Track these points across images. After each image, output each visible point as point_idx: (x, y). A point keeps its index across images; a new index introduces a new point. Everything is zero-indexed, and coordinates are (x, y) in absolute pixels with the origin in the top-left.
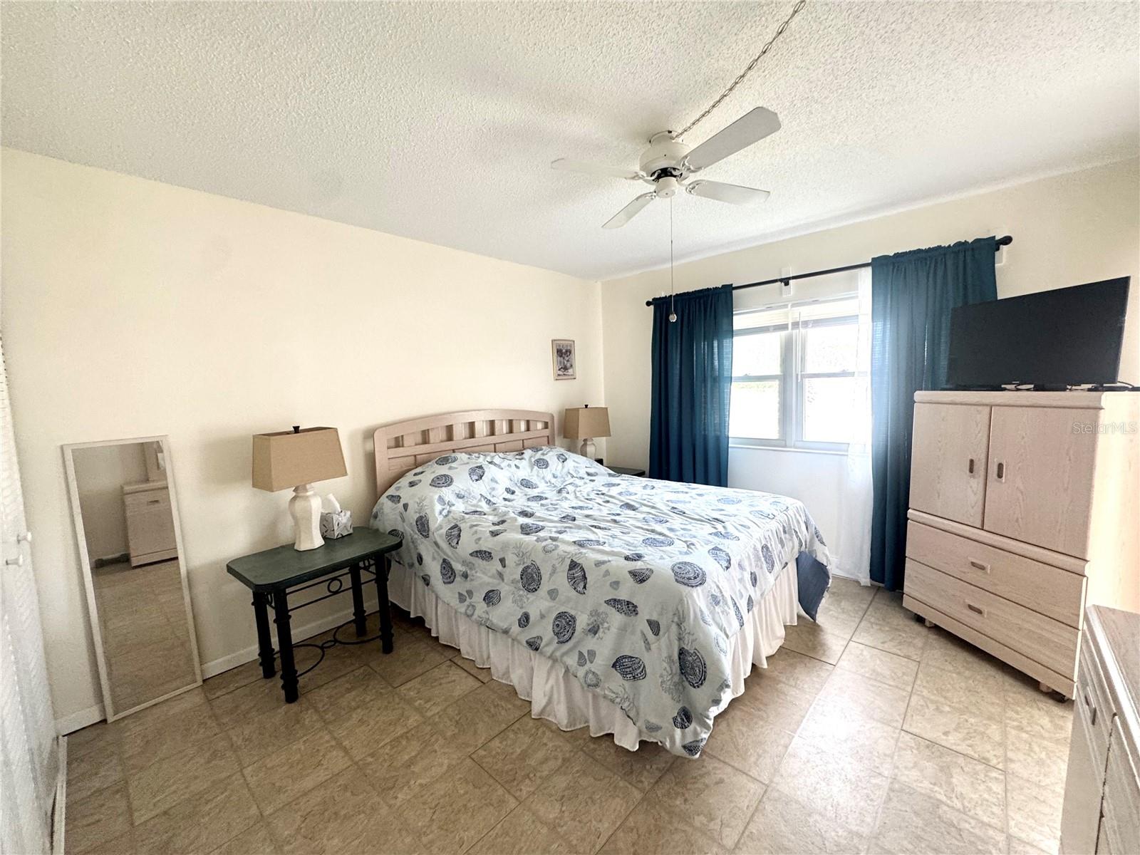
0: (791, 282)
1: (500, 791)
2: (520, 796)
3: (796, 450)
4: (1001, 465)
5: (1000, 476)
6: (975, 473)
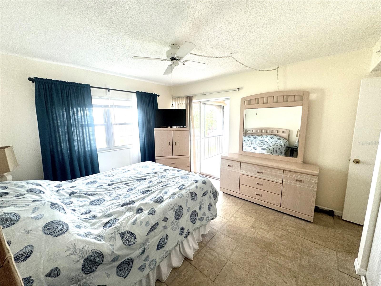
0: (110, 91)
1: (226, 267)
2: (226, 260)
3: (114, 150)
4: (175, 142)
5: (175, 145)
6: (170, 145)
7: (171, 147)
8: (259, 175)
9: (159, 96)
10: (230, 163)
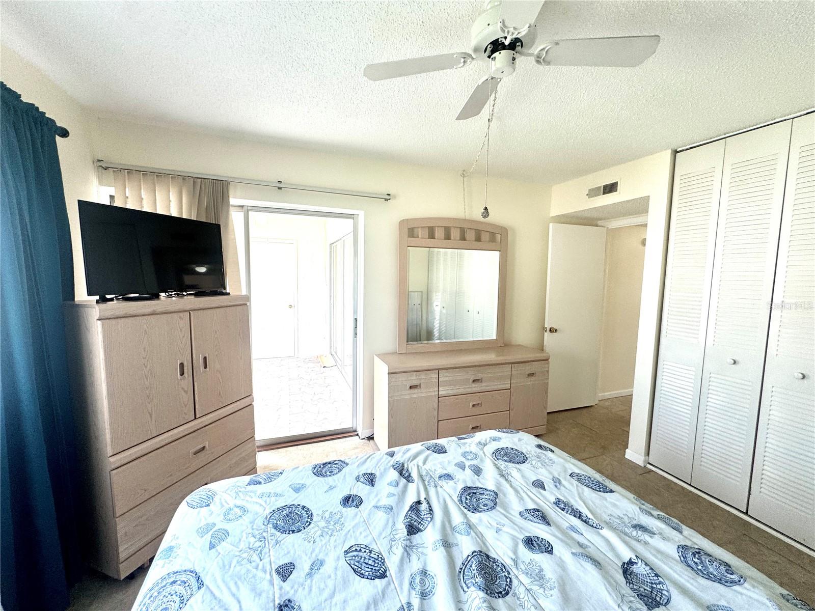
4: (205, 358)
5: (206, 367)
6: (186, 375)
7: (186, 382)
8: (476, 387)
9: (65, 133)
10: (414, 379)
